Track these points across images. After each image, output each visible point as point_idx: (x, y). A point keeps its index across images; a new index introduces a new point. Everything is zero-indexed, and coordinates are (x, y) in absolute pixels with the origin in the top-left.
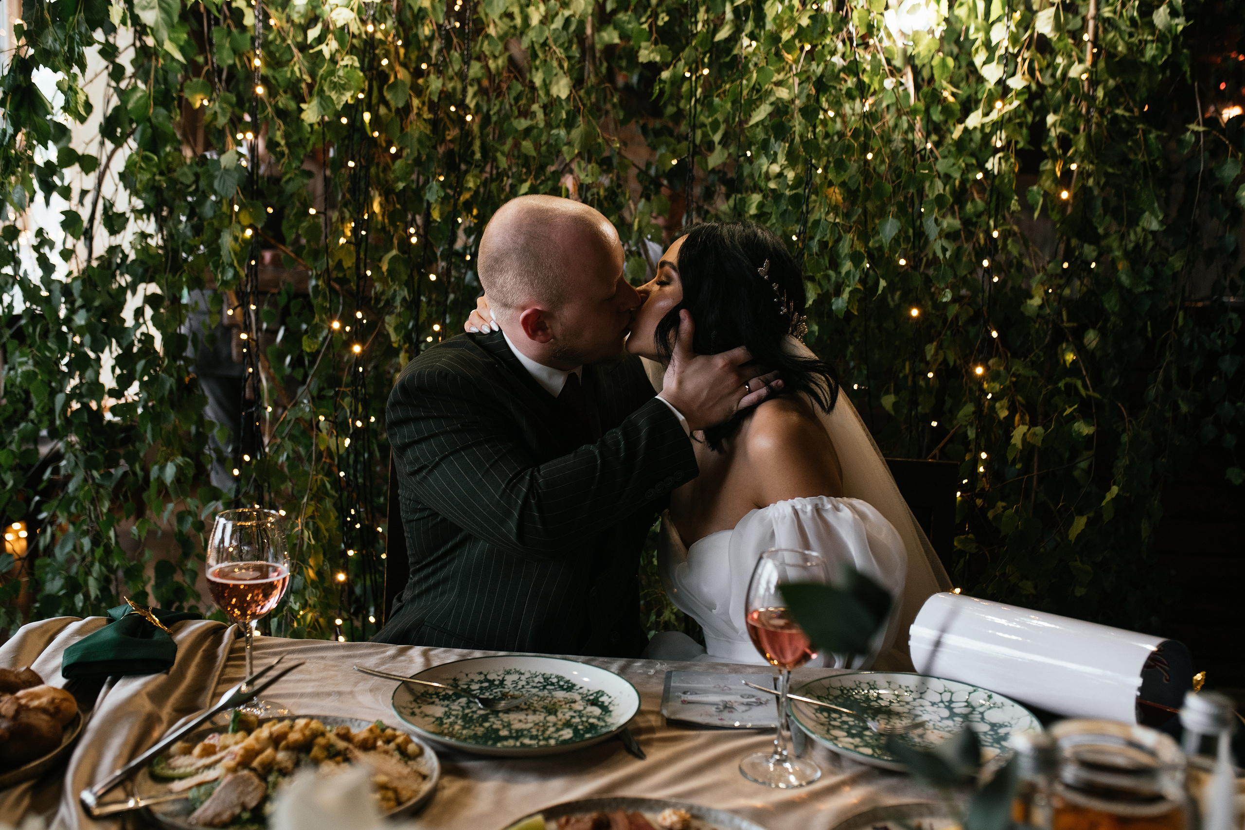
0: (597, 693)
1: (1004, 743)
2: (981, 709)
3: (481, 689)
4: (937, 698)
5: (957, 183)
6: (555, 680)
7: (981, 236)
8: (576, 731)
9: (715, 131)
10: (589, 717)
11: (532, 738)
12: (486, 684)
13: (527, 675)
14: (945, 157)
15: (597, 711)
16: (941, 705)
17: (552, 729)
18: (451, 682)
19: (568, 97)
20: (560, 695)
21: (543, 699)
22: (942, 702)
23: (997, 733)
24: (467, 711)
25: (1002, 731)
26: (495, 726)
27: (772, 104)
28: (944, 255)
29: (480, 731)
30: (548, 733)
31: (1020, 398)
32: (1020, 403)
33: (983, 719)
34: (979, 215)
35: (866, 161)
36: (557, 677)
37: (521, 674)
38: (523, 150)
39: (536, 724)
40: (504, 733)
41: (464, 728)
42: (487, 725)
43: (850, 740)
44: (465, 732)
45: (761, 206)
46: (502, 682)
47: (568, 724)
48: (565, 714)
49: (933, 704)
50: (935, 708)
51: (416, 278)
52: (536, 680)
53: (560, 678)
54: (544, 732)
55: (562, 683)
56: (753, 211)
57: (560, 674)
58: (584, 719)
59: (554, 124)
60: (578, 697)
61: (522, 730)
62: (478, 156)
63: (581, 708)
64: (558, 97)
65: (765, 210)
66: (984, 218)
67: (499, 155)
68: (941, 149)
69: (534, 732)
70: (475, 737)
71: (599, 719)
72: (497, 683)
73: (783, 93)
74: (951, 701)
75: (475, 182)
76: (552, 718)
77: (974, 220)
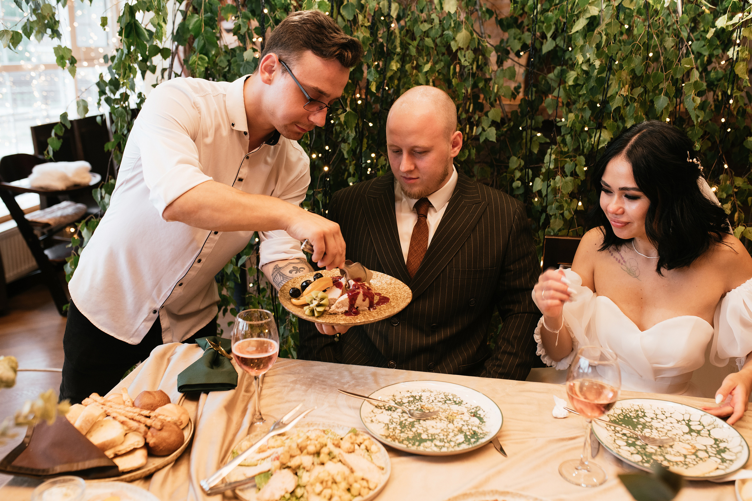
0: (476, 408)
1: (723, 454)
2: (709, 428)
3: (409, 402)
4: (681, 419)
5: (706, 58)
6: (451, 397)
7: (720, 94)
8: (466, 436)
9: (549, 31)
10: (472, 426)
11: (441, 440)
12: (411, 399)
13: (435, 393)
14: (698, 40)
15: (476, 421)
16: (683, 422)
17: (452, 434)
18: (392, 397)
19: (456, 12)
20: (455, 408)
21: (445, 411)
22: (684, 420)
23: (718, 447)
24: (402, 419)
25: (722, 445)
26: (419, 431)
27: (587, 19)
28: (697, 120)
29: (411, 435)
30: (449, 437)
31: (739, 203)
32: (739, 206)
33: (709, 435)
34: (719, 80)
35: (648, 56)
36: (452, 395)
37: (431, 392)
38: (426, 44)
39: (442, 430)
40: (424, 436)
41: (402, 432)
42: (414, 429)
43: (628, 448)
44: (402, 435)
45: (576, 79)
46: (420, 397)
47: (461, 431)
48: (458, 423)
49: (678, 422)
50: (679, 425)
51: (361, 125)
52: (441, 396)
53: (454, 396)
54: (447, 436)
55: (455, 399)
56: (571, 83)
57: (454, 393)
58: (470, 427)
59: (446, 27)
60: (465, 410)
61: (434, 435)
62: (398, 50)
63: (468, 419)
64: (449, 12)
65: (579, 82)
66: (723, 81)
67: (411, 47)
68: (695, 34)
69: (442, 437)
70: (408, 439)
71: (478, 427)
72: (417, 398)
73: (594, 11)
74: (689, 421)
75: (396, 66)
76: (451, 426)
77: (716, 83)
